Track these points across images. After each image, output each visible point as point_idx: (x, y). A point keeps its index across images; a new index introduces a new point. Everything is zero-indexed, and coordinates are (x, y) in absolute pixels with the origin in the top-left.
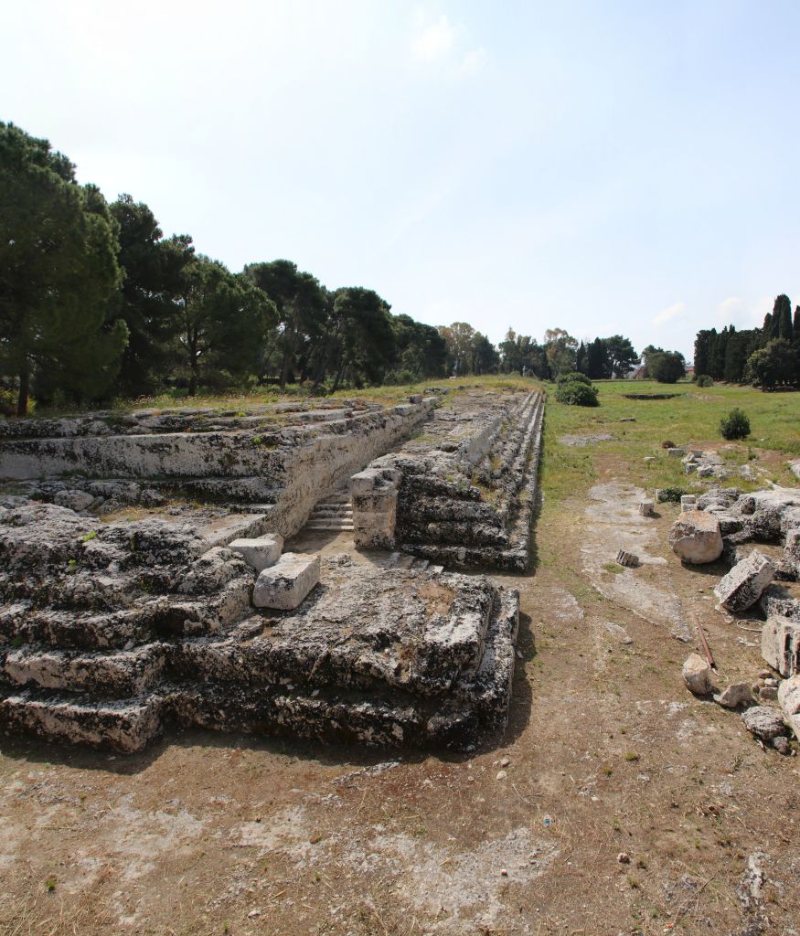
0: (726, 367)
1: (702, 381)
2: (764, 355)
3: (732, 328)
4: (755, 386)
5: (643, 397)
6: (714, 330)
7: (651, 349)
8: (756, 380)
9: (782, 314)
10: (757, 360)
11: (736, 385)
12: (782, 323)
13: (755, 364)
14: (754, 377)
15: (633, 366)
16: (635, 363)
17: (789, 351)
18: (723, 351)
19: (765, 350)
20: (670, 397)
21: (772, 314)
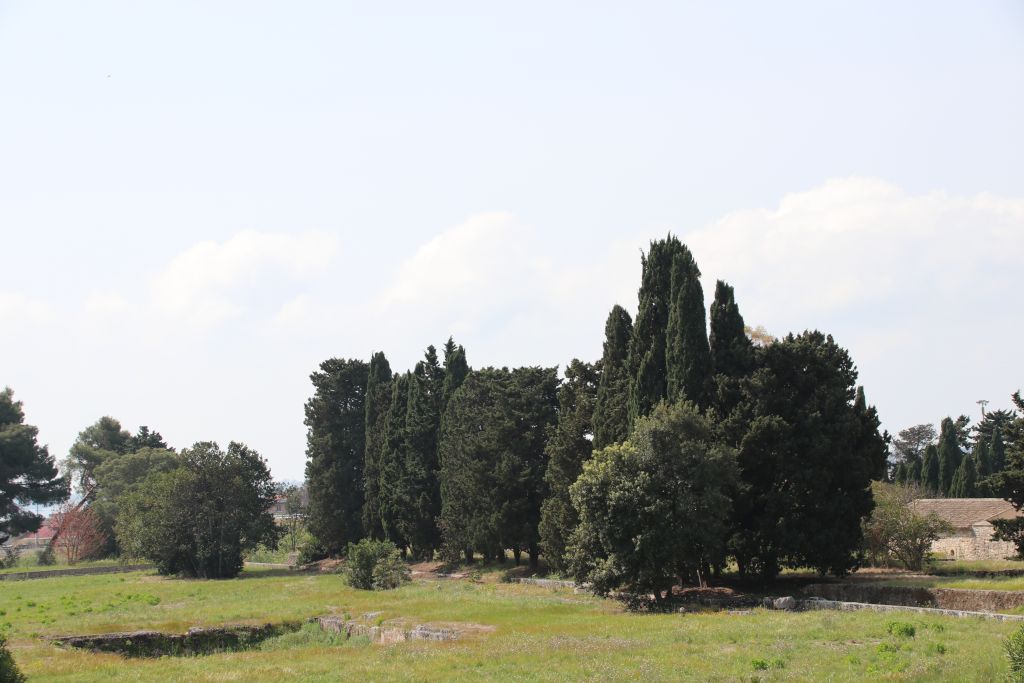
0: (447, 505)
1: (367, 562)
2: (626, 466)
3: (456, 357)
4: (602, 588)
5: (145, 646)
6: (380, 361)
7: (108, 434)
8: (606, 566)
9: (675, 314)
10: (605, 485)
11: (493, 576)
12: (675, 346)
13: (597, 503)
14: (596, 550)
15: (33, 509)
16: (42, 498)
17: (715, 453)
18: (427, 445)
19: (627, 448)
20: (258, 636)
21: (633, 311)
